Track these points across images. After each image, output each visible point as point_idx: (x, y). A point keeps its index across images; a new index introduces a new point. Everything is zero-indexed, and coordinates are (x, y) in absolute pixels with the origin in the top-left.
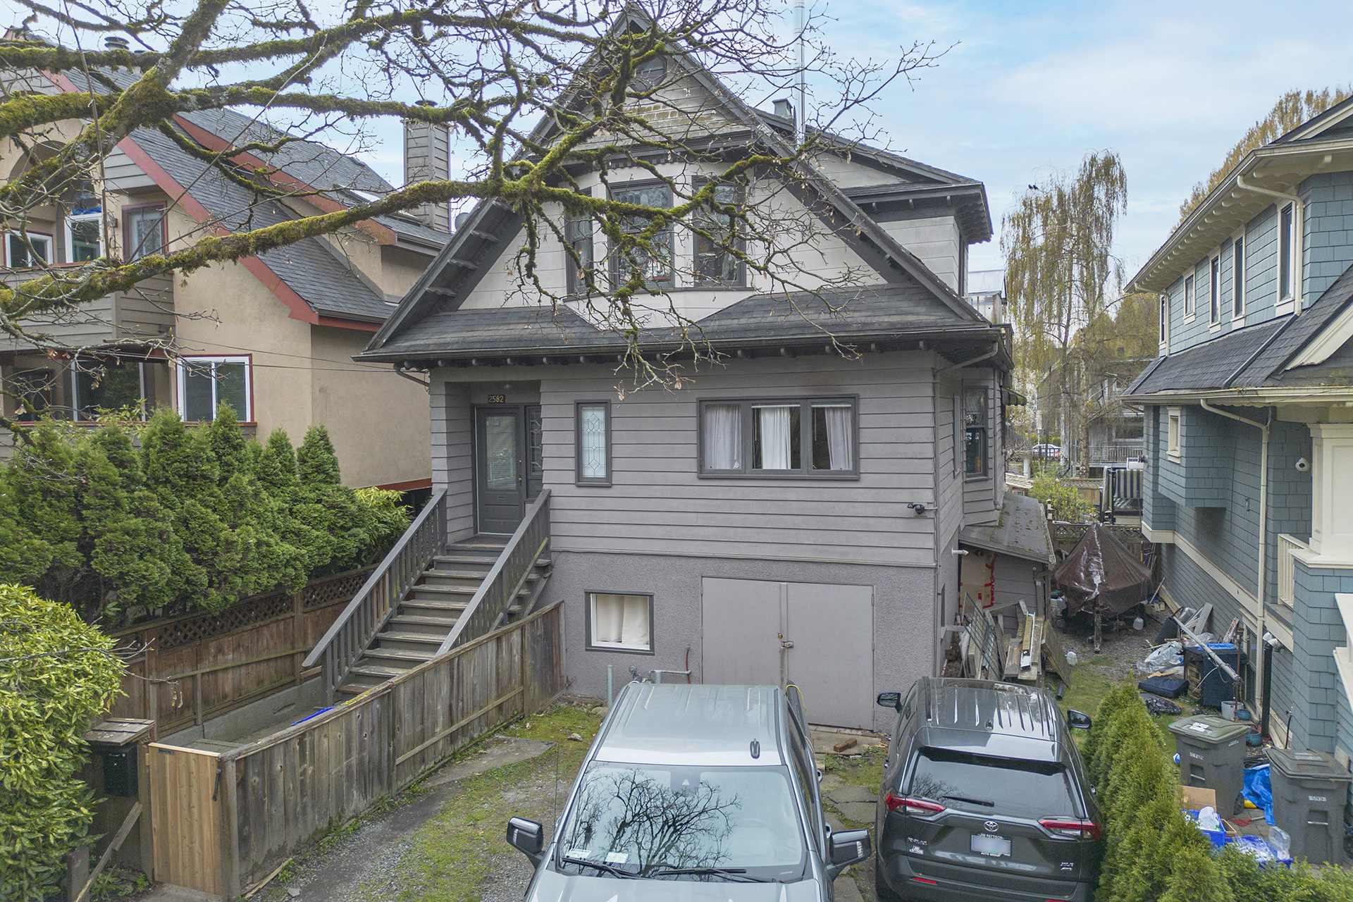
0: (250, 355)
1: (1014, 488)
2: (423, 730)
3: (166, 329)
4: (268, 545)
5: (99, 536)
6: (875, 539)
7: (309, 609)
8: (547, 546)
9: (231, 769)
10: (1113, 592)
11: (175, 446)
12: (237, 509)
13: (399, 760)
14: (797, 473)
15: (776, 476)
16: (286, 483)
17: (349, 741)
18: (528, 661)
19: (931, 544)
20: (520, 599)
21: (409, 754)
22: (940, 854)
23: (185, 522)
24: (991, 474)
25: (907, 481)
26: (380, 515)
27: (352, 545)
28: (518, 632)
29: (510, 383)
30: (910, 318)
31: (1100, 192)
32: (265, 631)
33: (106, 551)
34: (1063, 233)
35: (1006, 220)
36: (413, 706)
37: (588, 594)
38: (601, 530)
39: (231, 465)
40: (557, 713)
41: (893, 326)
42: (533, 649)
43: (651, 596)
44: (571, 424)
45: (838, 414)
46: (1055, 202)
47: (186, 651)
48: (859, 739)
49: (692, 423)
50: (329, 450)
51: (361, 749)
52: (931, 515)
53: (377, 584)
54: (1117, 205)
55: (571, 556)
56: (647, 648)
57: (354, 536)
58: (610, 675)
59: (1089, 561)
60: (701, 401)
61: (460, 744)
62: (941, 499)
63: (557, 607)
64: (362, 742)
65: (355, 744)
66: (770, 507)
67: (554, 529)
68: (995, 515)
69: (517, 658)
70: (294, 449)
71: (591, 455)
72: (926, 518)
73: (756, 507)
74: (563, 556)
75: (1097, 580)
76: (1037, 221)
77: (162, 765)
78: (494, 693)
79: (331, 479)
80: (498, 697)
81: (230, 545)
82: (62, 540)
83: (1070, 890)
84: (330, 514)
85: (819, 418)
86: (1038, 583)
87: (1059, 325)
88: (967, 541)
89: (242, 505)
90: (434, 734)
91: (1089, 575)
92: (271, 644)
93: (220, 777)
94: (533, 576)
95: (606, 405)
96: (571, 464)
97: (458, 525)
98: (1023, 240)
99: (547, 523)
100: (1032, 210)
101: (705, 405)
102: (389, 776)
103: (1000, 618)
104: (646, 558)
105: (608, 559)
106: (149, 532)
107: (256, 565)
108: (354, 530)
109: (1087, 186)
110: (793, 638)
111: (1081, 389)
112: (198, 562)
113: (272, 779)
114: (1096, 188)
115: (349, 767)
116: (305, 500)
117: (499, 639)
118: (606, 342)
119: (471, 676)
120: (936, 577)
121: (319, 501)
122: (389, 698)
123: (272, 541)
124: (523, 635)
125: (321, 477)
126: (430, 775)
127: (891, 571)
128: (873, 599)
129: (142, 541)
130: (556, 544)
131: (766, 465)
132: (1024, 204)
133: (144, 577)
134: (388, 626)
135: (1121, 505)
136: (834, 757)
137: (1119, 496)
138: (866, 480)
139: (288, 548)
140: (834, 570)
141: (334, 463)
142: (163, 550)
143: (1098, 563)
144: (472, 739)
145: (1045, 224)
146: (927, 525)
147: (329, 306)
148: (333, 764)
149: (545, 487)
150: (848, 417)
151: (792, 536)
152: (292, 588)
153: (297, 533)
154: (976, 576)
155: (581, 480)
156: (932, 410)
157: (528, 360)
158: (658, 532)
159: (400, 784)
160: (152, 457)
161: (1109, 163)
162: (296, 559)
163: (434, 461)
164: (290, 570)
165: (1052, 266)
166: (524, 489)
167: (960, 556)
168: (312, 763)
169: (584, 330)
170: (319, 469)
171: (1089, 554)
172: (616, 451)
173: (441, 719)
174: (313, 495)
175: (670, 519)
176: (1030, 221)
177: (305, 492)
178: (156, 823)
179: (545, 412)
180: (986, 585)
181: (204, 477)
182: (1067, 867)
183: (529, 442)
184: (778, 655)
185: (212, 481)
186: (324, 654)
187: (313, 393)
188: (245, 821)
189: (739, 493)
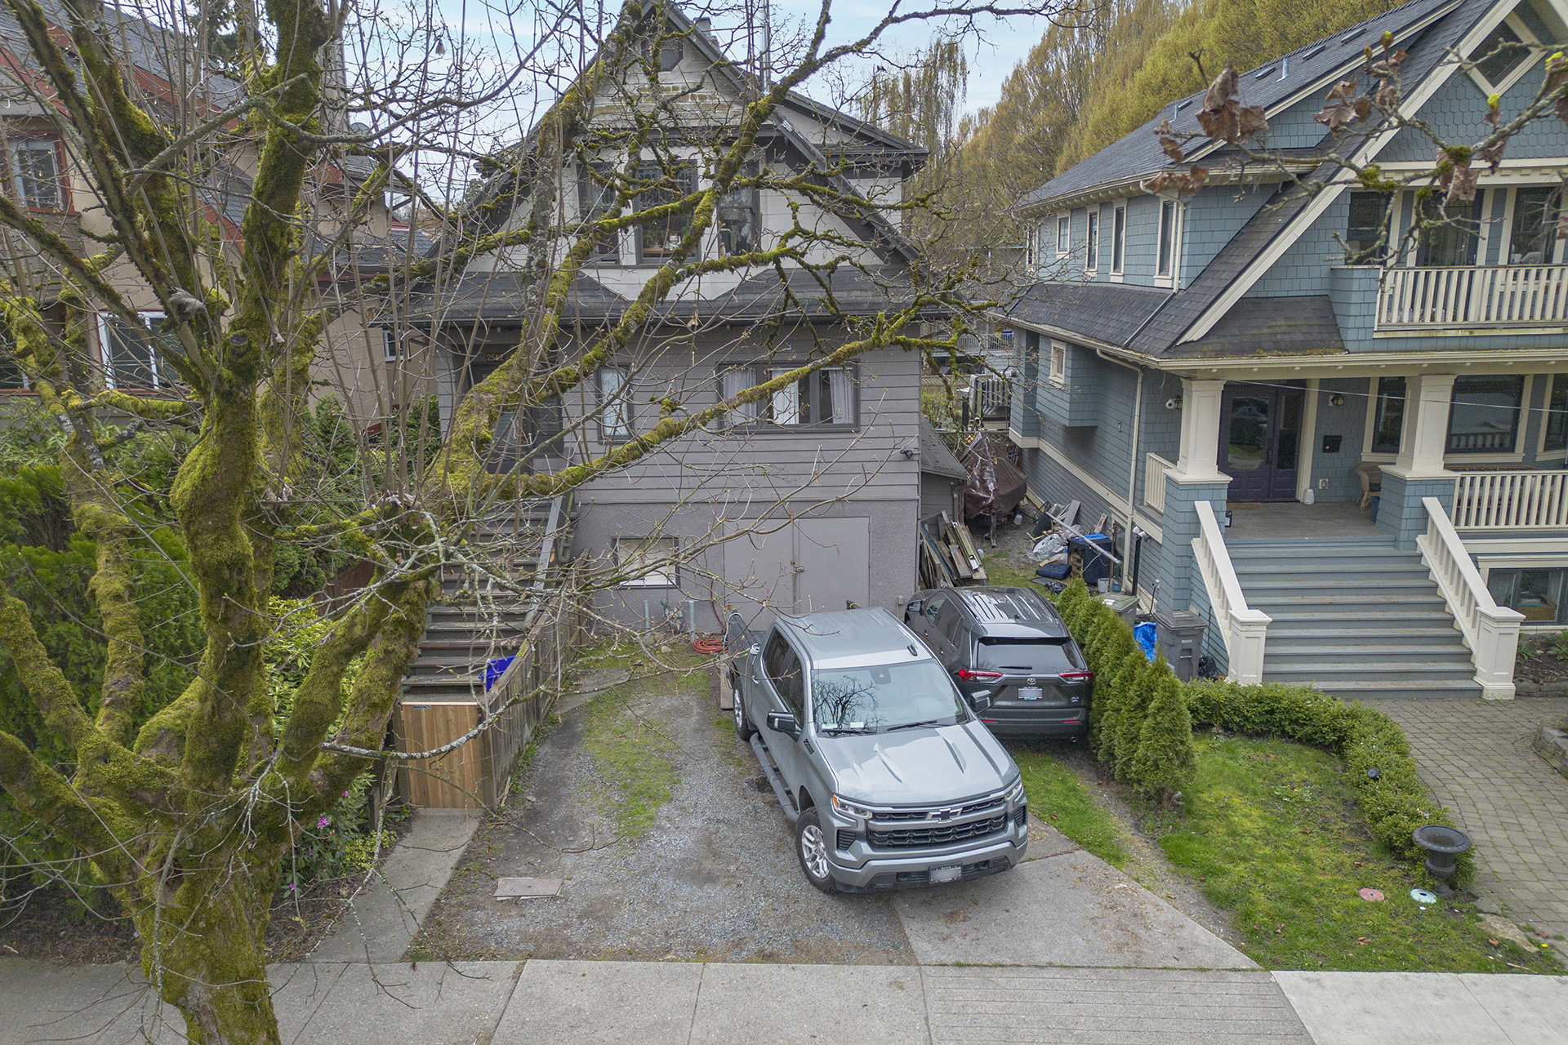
10: (1002, 495)
14: (806, 427)
15: (785, 430)
17: (522, 683)
19: (916, 481)
22: (999, 703)
25: (897, 431)
37: (614, 540)
38: (626, 483)
43: (676, 538)
44: (591, 385)
45: (841, 375)
49: (713, 384)
52: (917, 458)
54: (958, 93)
55: (598, 508)
56: (673, 583)
58: (646, 609)
59: (983, 470)
60: (719, 365)
72: (913, 460)
75: (991, 486)
76: (884, 104)
77: (417, 718)
83: (1076, 713)
85: (825, 379)
86: (955, 495)
91: (983, 482)
93: (480, 720)
95: (625, 367)
100: (879, 93)
101: (724, 369)
104: (670, 506)
105: (634, 508)
109: (931, 72)
114: (940, 74)
120: (915, 507)
127: (883, 505)
128: (869, 528)
130: (581, 496)
131: (779, 420)
132: (872, 86)
135: (989, 412)
137: (987, 404)
138: (866, 431)
140: (838, 506)
143: (991, 472)
150: (850, 378)
155: (603, 438)
158: (681, 483)
161: (953, 49)
171: (982, 464)
178: (411, 764)
182: (1074, 700)
189: (755, 446)
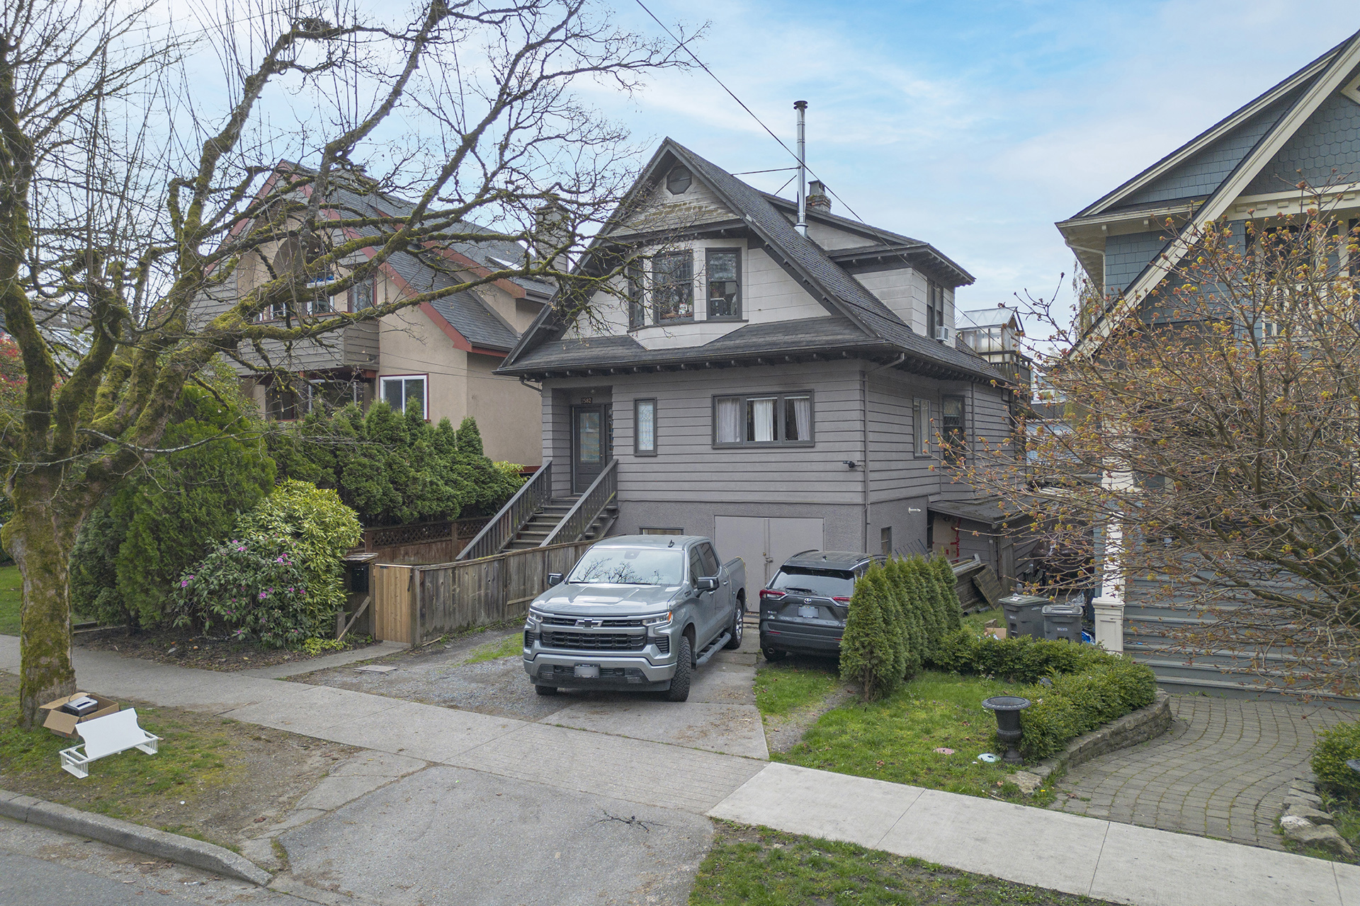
0: (427, 375)
2: (525, 590)
3: (375, 357)
4: (437, 485)
6: (824, 487)
7: (461, 537)
8: (615, 497)
9: (417, 574)
11: (385, 421)
12: (419, 461)
13: (508, 602)
15: (764, 446)
16: (449, 452)
17: (480, 581)
19: (861, 489)
20: (594, 529)
22: (783, 618)
23: (390, 466)
25: (844, 446)
26: (509, 479)
27: (488, 493)
29: (595, 388)
30: (839, 337)
32: (435, 546)
36: (518, 572)
37: (641, 529)
38: (650, 486)
39: (416, 435)
41: (828, 342)
43: (682, 530)
44: (631, 414)
49: (709, 411)
50: (476, 432)
51: (487, 588)
52: (860, 469)
53: (504, 515)
57: (490, 488)
60: (714, 397)
64: (487, 584)
65: (483, 584)
66: (759, 467)
67: (620, 486)
70: (454, 431)
71: (644, 436)
72: (857, 471)
73: (749, 467)
74: (625, 504)
77: (382, 575)
79: (477, 451)
81: (415, 479)
84: (476, 473)
88: (936, 511)
89: (422, 459)
90: (531, 594)
93: (412, 578)
94: (604, 516)
95: (653, 401)
96: (631, 441)
97: (559, 486)
99: (615, 482)
101: (717, 400)
104: (678, 504)
105: (654, 505)
106: (371, 467)
107: (429, 495)
108: (490, 484)
110: (774, 556)
112: (396, 489)
113: (438, 589)
115: (480, 595)
118: (650, 358)
119: (557, 565)
120: (865, 512)
121: (469, 464)
122: (504, 561)
123: (439, 483)
125: (470, 449)
129: (368, 471)
134: (510, 545)
138: (819, 447)
139: (449, 490)
140: (799, 508)
141: (479, 441)
142: (378, 479)
146: (859, 476)
147: (480, 340)
148: (470, 591)
149: (614, 457)
150: (807, 404)
151: (772, 486)
152: (450, 516)
153: (455, 482)
154: (945, 537)
155: (638, 453)
156: (860, 398)
157: (601, 371)
158: (686, 486)
159: (510, 617)
160: (372, 427)
162: (454, 497)
164: (450, 503)
166: (604, 459)
168: (459, 586)
169: (638, 350)
170: (469, 444)
172: (660, 432)
174: (465, 460)
175: (694, 477)
177: (460, 458)
178: (377, 608)
179: (614, 408)
180: (951, 543)
181: (401, 440)
183: (606, 428)
184: (763, 567)
185: (406, 443)
186: (469, 554)
187: (468, 399)
188: (423, 606)
189: (738, 458)
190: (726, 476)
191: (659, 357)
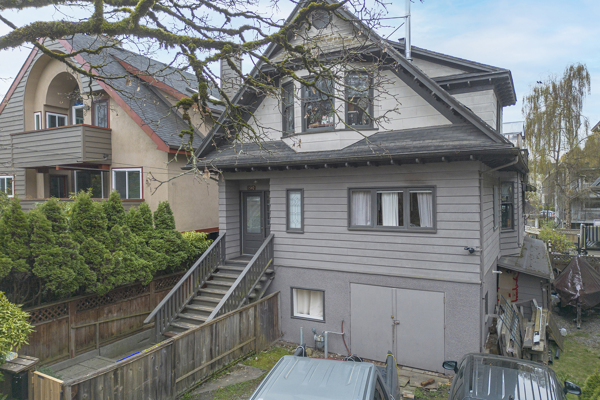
0: (142, 167)
1: (530, 234)
2: (194, 363)
3: (108, 155)
4: (131, 260)
5: (37, 257)
6: (445, 266)
7: (158, 291)
8: (272, 263)
9: (69, 390)
10: (588, 294)
11: (85, 211)
12: (116, 243)
13: (177, 381)
14: (402, 228)
15: (390, 230)
16: (146, 229)
17: (146, 371)
18: (259, 323)
19: (478, 270)
20: (256, 291)
21: (184, 376)
23: (87, 249)
24: (516, 228)
25: (464, 234)
26: (196, 244)
27: (177, 260)
28: (253, 308)
29: (257, 180)
30: (465, 142)
31: (575, 84)
32: (135, 302)
33: (40, 264)
34: (555, 105)
35: (525, 99)
36: (187, 351)
37: (292, 288)
38: (299, 256)
39: (115, 220)
40: (274, 351)
41: (455, 147)
42: (262, 317)
43: (324, 292)
44: (284, 201)
45: (425, 196)
46: (551, 89)
47: (91, 312)
48: (436, 378)
49: (345, 201)
50: (170, 213)
51: (154, 375)
52: (479, 254)
53: (186, 280)
54: (585, 90)
55: (284, 268)
56: (322, 319)
57: (179, 255)
58: (301, 332)
59: (573, 277)
60: (349, 189)
61: (217, 369)
62: (485, 245)
63: (276, 295)
64: (154, 372)
65: (150, 372)
66: (387, 247)
67: (276, 254)
68: (519, 251)
69: (252, 322)
70: (152, 212)
71: (294, 217)
72: (475, 255)
73: (379, 246)
74: (280, 268)
75: (578, 288)
76: (542, 99)
77: (39, 384)
78: (238, 341)
79: (170, 227)
80: (240, 343)
82: (20, 258)
84: (167, 245)
85: (414, 199)
86: (544, 290)
87: (554, 151)
88: (501, 265)
89: (118, 240)
90: (200, 365)
91: (573, 284)
92: (138, 308)
93: (62, 394)
94: (264, 278)
95: (301, 191)
96: (284, 221)
97: (231, 250)
98: (534, 109)
99: (273, 252)
100: (539, 94)
101: (352, 191)
102: (172, 389)
103: (522, 308)
104: (321, 271)
105: (302, 270)
106: (65, 254)
107: (123, 270)
108: (179, 253)
109: (568, 81)
110: (399, 319)
111: (567, 183)
112: (92, 269)
114: (573, 82)
115: (146, 386)
116: (155, 238)
117: (241, 313)
118: (299, 159)
119: (224, 332)
120: (481, 289)
121: (162, 238)
122: (173, 346)
123: (133, 258)
124: (255, 310)
125: (164, 226)
126: (197, 387)
127: (455, 285)
128: (444, 300)
129: (60, 259)
130: (277, 262)
131: (385, 223)
132: (535, 91)
133: (59, 277)
134: (192, 302)
135: (591, 245)
136: (421, 389)
137: (590, 240)
138: (441, 233)
139: (142, 261)
140: (423, 283)
141: (172, 220)
142: (72, 264)
143: (579, 278)
144: (224, 366)
145: (546, 100)
146: (477, 260)
148: (136, 384)
149: (271, 232)
150: (430, 198)
152: (145, 281)
153: (149, 254)
154: (508, 284)
155: (289, 230)
156: (478, 194)
157: (262, 168)
158: (328, 258)
159: (179, 393)
161: (581, 69)
162: (147, 267)
163: (220, 219)
164: (143, 273)
165: (550, 121)
166: (264, 233)
167: (498, 274)
168: (122, 384)
169: (289, 152)
170: (163, 222)
171: (573, 273)
172: (306, 215)
173: (205, 357)
174: (159, 235)
175: (333, 251)
176: (538, 99)
177: (156, 234)
179: (272, 195)
180: (513, 289)
181: (99, 226)
183: (266, 209)
184: (391, 328)
185: (103, 229)
186: (156, 316)
187: (169, 185)
189: (369, 238)
190: (359, 252)
191: (307, 158)
